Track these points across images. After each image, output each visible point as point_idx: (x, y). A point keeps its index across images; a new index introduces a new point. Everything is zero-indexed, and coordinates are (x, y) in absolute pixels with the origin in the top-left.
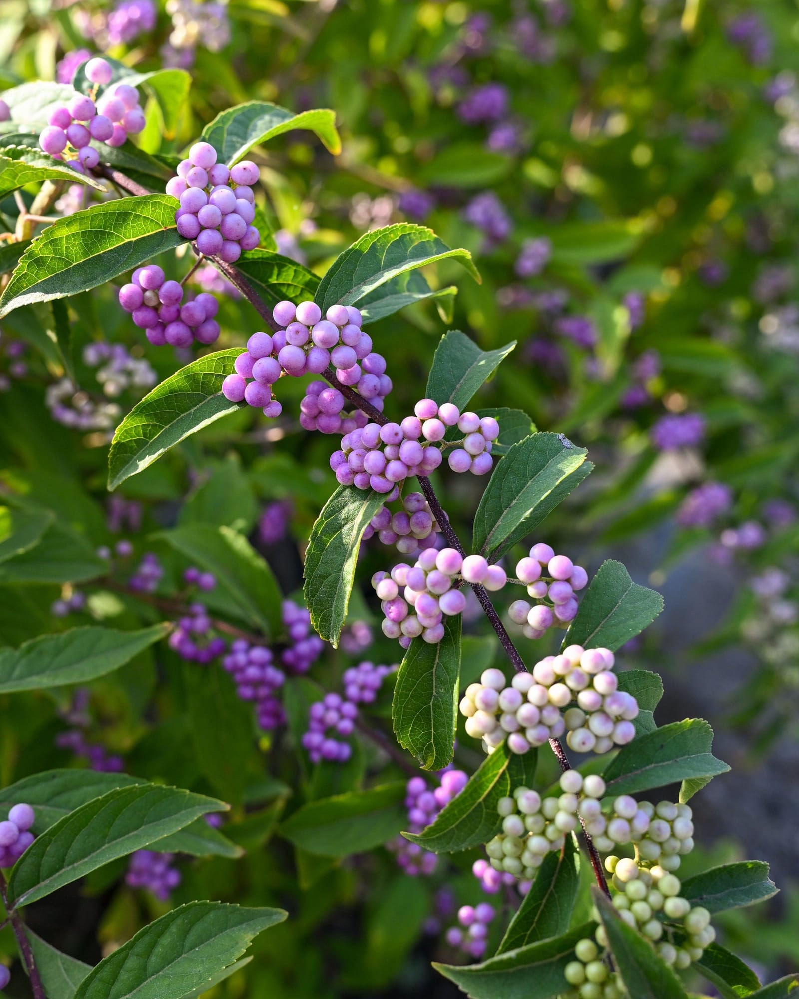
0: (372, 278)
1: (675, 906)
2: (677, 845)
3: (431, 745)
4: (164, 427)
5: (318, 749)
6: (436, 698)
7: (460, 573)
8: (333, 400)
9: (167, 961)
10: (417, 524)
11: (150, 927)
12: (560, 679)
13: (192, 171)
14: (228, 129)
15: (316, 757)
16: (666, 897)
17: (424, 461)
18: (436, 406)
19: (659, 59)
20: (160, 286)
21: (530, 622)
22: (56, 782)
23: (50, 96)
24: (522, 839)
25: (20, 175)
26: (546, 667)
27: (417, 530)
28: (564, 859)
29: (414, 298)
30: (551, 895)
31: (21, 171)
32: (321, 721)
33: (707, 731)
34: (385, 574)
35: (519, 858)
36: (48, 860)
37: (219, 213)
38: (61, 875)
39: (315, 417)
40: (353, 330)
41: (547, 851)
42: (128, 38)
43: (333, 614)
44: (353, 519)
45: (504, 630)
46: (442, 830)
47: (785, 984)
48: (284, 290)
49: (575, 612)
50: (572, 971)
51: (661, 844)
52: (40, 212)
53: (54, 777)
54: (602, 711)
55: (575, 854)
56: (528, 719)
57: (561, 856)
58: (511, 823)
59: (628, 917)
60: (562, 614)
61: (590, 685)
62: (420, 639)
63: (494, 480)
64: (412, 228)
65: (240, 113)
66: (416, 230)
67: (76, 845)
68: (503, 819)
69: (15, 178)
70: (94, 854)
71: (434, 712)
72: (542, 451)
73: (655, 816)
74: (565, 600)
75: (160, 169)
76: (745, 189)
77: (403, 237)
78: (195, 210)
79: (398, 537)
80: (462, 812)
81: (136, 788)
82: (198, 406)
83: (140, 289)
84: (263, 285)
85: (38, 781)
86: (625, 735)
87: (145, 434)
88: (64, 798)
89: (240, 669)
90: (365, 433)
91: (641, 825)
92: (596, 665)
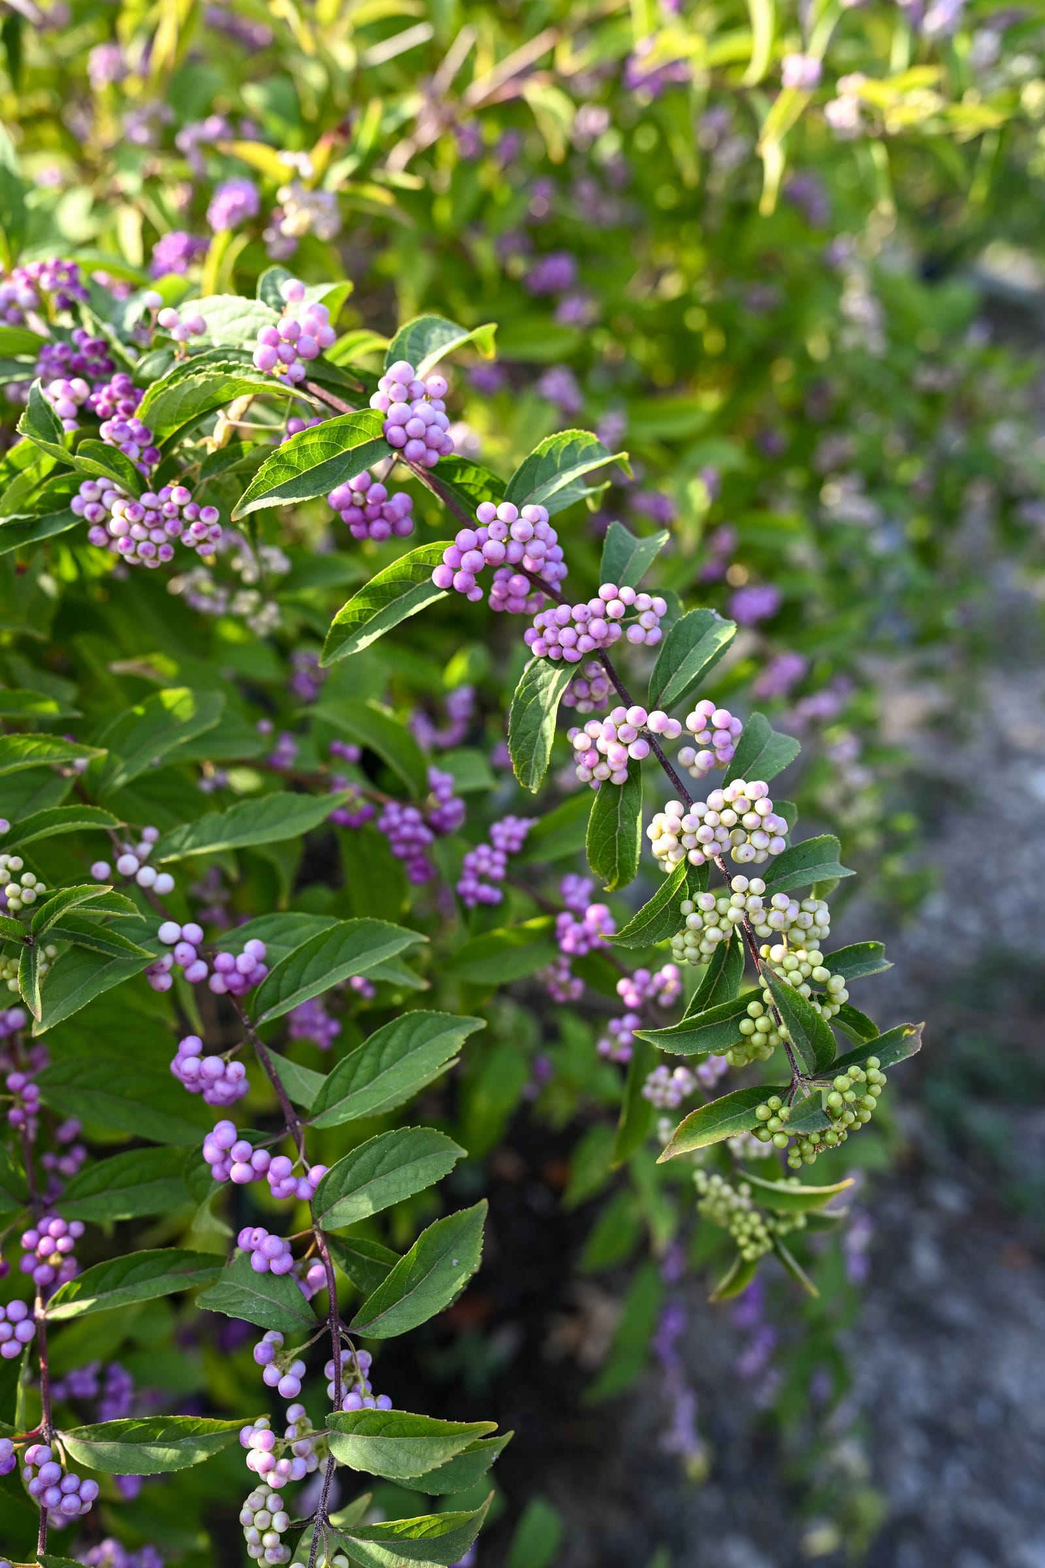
0: (551, 480)
1: (820, 973)
2: (818, 930)
3: (615, 869)
4: (377, 611)
5: (474, 895)
6: (621, 829)
7: (646, 725)
8: (522, 585)
9: (396, 1059)
10: (597, 688)
11: (381, 1032)
12: (728, 806)
13: (394, 387)
14: (408, 343)
15: (471, 902)
16: (813, 967)
17: (608, 635)
18: (617, 589)
19: (715, 218)
20: (368, 489)
21: (696, 763)
22: (275, 924)
23: (240, 310)
24: (700, 934)
25: (239, 389)
26: (716, 797)
27: (595, 693)
28: (730, 947)
29: (580, 494)
30: (722, 975)
31: (240, 386)
32: (474, 870)
33: (836, 845)
34: (578, 730)
35: (698, 947)
36: (286, 984)
37: (424, 425)
38: (298, 995)
39: (504, 601)
40: (544, 526)
41: (720, 939)
42: (233, 223)
43: (533, 764)
44: (547, 685)
45: (674, 773)
46: (637, 929)
47: (901, 1031)
48: (466, 488)
49: (733, 754)
50: (745, 1025)
51: (805, 930)
52: (239, 417)
53: (272, 920)
54: (761, 829)
55: (739, 943)
56: (704, 837)
57: (728, 945)
58: (692, 919)
59: (787, 981)
60: (723, 756)
61: (752, 809)
62: (608, 782)
63: (664, 649)
64: (579, 434)
65: (414, 327)
66: (583, 435)
67: (309, 970)
68: (685, 917)
69: (233, 392)
70: (325, 977)
71: (619, 840)
72: (700, 624)
73: (801, 910)
74: (726, 744)
75: (347, 379)
76: (804, 360)
77: (573, 442)
78: (402, 423)
79: (578, 700)
80: (652, 914)
81: (356, 921)
82: (408, 593)
83: (349, 491)
84: (448, 484)
85: (259, 924)
86: (778, 847)
87: (360, 618)
88: (283, 937)
89: (393, 829)
90: (559, 613)
91: (792, 915)
92: (757, 793)
